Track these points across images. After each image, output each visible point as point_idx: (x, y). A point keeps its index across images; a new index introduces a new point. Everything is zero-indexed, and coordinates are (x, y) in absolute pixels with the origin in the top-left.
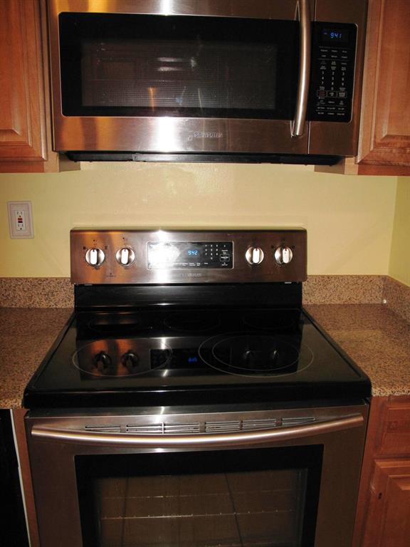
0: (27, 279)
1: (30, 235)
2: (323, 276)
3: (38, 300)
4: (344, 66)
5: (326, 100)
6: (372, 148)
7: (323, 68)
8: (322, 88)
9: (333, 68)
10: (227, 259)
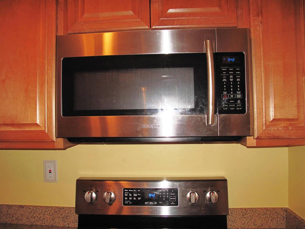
0: (52, 207)
2: (241, 209)
4: (238, 78)
5: (228, 101)
6: (264, 128)
7: (224, 80)
8: (225, 93)
9: (231, 80)
10: (175, 200)
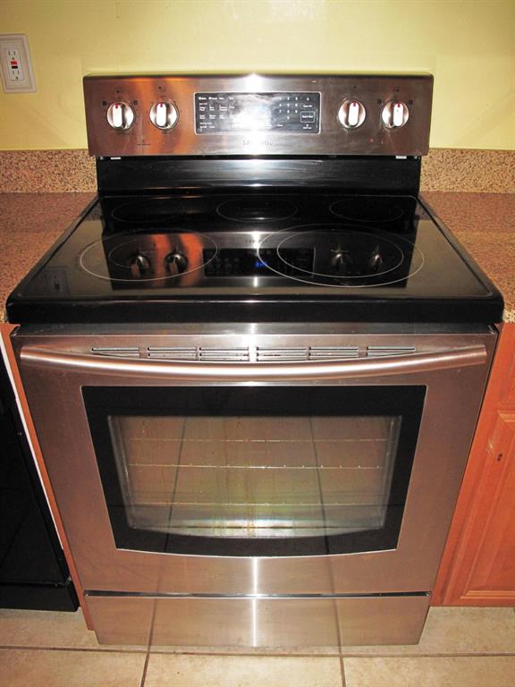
0: (32, 152)
1: (31, 87)
2: (454, 150)
3: (50, 182)
10: (311, 119)
